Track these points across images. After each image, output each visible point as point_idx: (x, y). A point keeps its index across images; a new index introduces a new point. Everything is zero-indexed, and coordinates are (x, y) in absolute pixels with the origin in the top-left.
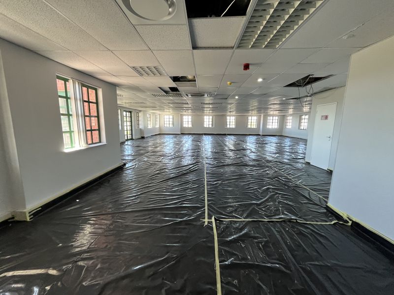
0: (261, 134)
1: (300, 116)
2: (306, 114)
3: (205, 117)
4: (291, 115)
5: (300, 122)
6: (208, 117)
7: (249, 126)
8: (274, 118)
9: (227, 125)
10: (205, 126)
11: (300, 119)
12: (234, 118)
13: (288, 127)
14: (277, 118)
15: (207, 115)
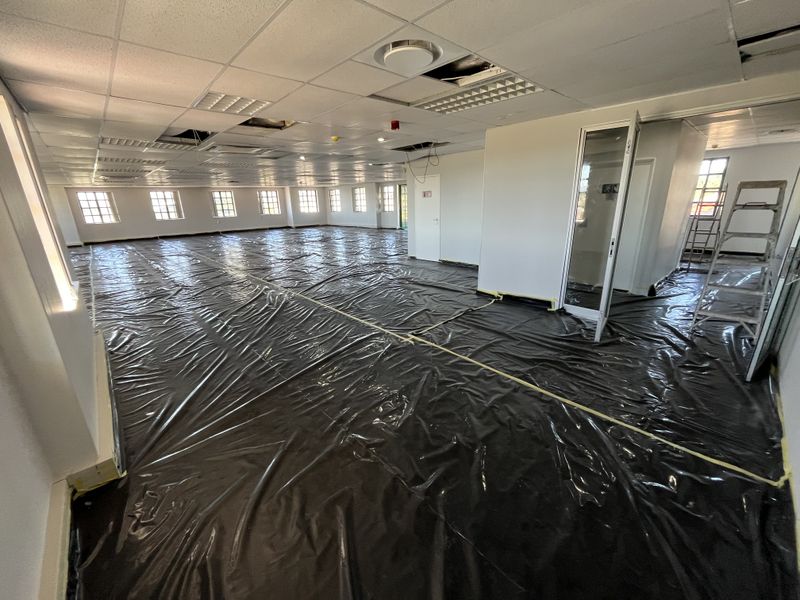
0: (292, 225)
1: (353, 190)
2: (360, 185)
3: (153, 194)
4: (337, 187)
5: (354, 200)
6: (160, 194)
7: (266, 212)
8: (309, 192)
9: (216, 211)
10: (158, 217)
11: (354, 195)
12: (229, 194)
13: (334, 209)
14: (313, 192)
15: (155, 189)
